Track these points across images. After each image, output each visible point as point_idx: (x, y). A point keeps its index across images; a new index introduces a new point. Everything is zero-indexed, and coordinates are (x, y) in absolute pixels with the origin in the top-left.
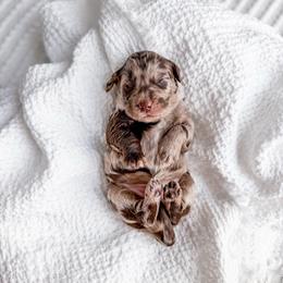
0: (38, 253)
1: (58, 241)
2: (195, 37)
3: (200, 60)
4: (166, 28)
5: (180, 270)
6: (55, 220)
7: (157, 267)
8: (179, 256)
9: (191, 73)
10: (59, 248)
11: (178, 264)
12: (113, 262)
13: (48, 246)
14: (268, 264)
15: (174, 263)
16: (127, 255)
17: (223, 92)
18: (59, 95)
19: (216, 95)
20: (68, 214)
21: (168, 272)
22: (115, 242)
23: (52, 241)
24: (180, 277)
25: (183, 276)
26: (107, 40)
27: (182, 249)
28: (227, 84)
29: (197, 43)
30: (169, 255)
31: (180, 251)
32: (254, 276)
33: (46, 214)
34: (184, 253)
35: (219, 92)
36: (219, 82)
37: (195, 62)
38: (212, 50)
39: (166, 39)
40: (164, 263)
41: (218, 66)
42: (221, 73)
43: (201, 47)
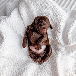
0: (4, 68)
1: (10, 65)
2: (43, 3)
3: (46, 8)
4: (35, 2)
5: (46, 71)
6: (9, 59)
7: (39, 71)
8: (45, 67)
9: (45, 13)
10: (10, 67)
11: (45, 69)
12: (25, 70)
13: (7, 66)
14: (72, 68)
15: (44, 69)
16: (29, 68)
17: (54, 17)
18: (7, 23)
19: (52, 18)
20: (12, 57)
21: (42, 72)
22: (26, 64)
23: (8, 65)
24: (46, 73)
25: (47, 73)
26: (20, 8)
27: (46, 65)
28: (55, 14)
29: (44, 4)
30: (42, 67)
31: (45, 66)
32: (68, 72)
33: (6, 57)
34: (47, 66)
35: (53, 17)
36: (53, 14)
37: (45, 9)
38: (49, 5)
39: (35, 5)
40: (41, 69)
41: (52, 9)
42: (53, 11)
43: (46, 5)
